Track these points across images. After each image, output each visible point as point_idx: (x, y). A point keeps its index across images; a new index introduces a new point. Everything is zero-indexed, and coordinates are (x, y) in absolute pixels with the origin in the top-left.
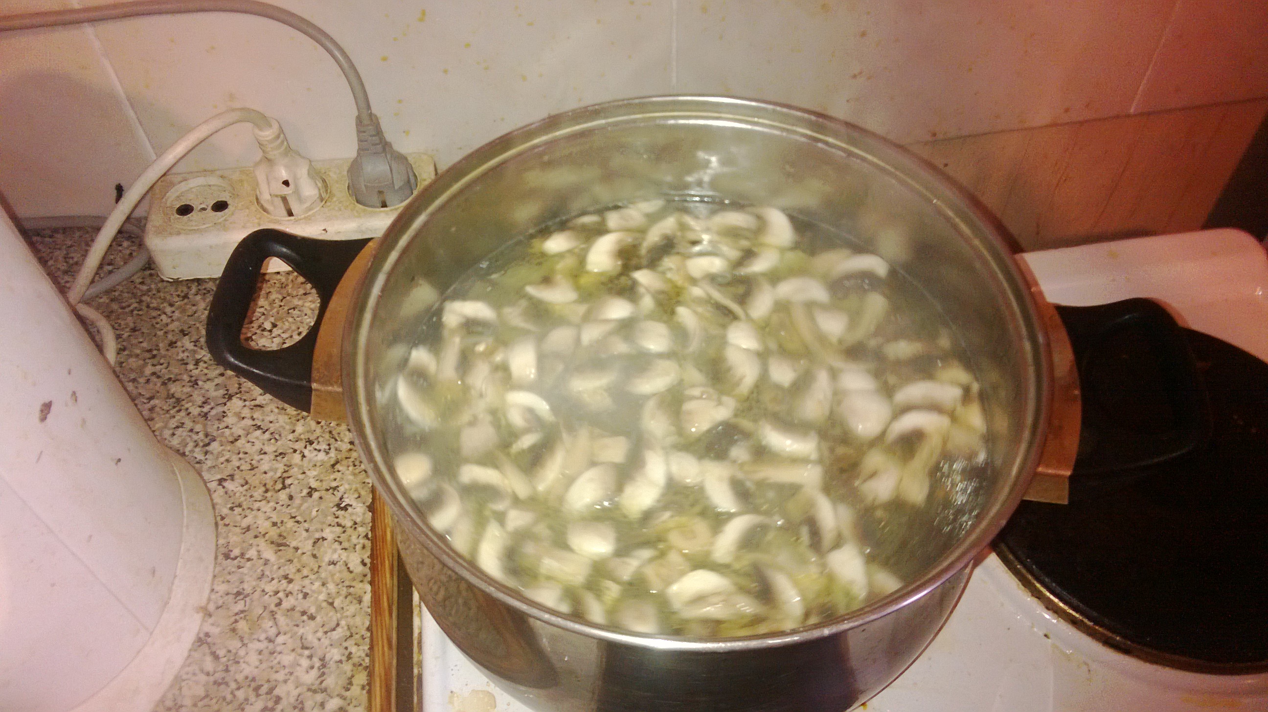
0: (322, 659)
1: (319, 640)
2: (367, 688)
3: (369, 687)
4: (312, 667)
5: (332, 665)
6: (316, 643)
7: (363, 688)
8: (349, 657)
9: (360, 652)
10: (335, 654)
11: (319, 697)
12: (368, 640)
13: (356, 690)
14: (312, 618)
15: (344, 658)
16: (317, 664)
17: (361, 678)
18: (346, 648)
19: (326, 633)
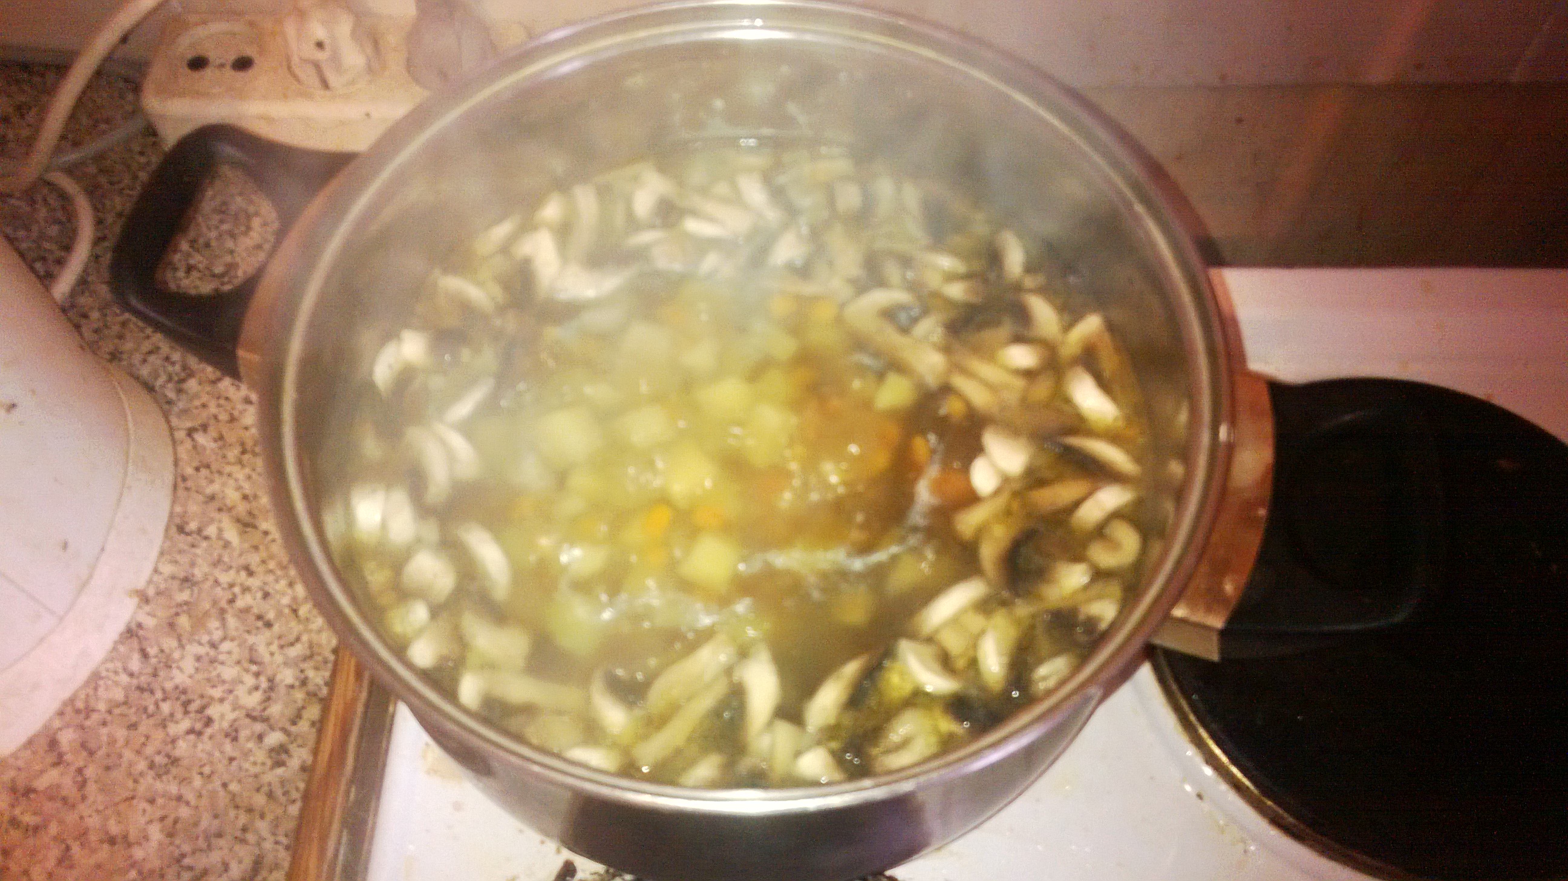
0: (271, 680)
1: (272, 654)
2: (318, 725)
3: (320, 725)
4: (257, 688)
5: (282, 690)
6: (267, 658)
7: (313, 724)
8: (304, 682)
9: (318, 678)
10: (288, 676)
11: (259, 727)
12: (330, 666)
13: (304, 726)
14: (269, 625)
15: (297, 683)
16: (264, 684)
17: (313, 712)
18: (302, 671)
19: (282, 647)
